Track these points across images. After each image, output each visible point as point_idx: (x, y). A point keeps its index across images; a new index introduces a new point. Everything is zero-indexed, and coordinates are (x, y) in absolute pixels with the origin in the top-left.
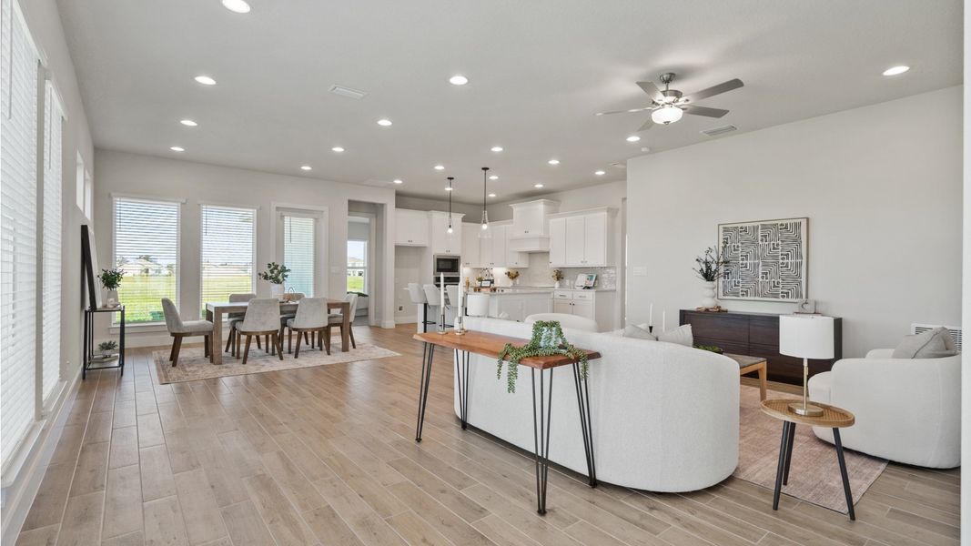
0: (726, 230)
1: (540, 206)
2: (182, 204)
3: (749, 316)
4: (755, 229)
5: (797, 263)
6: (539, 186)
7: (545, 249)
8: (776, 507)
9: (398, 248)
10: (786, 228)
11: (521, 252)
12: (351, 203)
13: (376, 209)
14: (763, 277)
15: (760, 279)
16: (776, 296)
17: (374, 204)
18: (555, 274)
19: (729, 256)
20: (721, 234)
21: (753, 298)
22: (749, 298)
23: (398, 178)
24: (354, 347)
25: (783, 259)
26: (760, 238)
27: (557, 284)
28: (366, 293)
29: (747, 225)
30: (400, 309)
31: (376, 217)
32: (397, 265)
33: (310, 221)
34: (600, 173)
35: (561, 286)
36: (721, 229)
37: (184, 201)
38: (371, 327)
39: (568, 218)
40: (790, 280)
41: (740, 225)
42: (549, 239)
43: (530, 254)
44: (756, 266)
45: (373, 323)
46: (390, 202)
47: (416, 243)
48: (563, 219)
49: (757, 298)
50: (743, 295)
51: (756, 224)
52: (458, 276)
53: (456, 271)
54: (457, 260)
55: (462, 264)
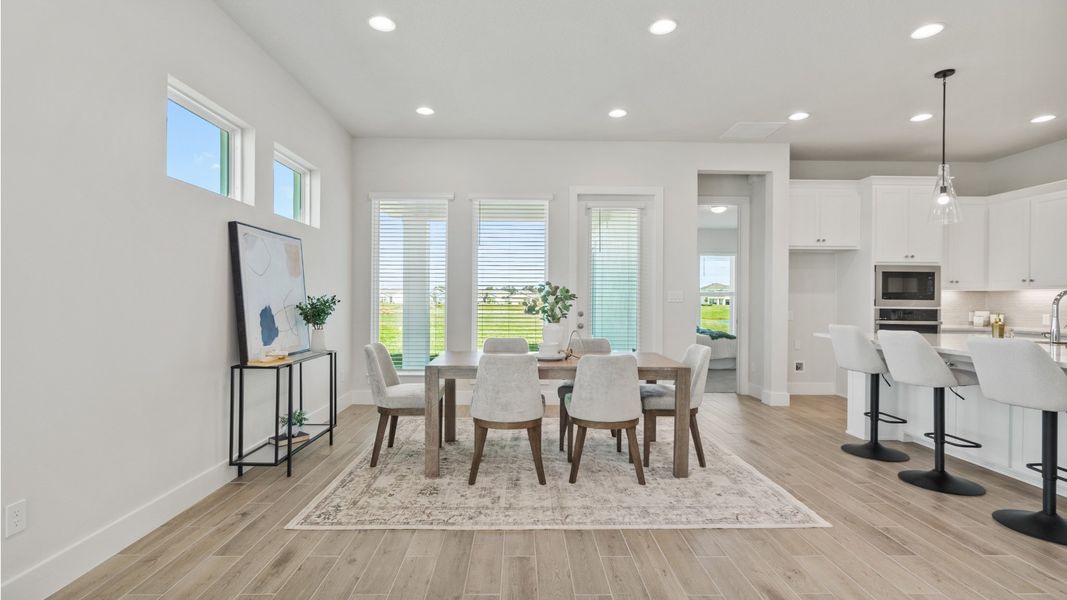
2: (450, 201)
9: (795, 254)
12: (703, 177)
13: (749, 183)
17: (746, 176)
23: (797, 109)
24: (702, 464)
28: (733, 334)
30: (799, 367)
31: (751, 202)
32: (794, 286)
33: (634, 215)
37: (452, 197)
38: (742, 398)
45: (745, 390)
46: (778, 166)
47: (833, 242)
52: (936, 310)
53: (931, 297)
54: (932, 275)
55: (943, 283)
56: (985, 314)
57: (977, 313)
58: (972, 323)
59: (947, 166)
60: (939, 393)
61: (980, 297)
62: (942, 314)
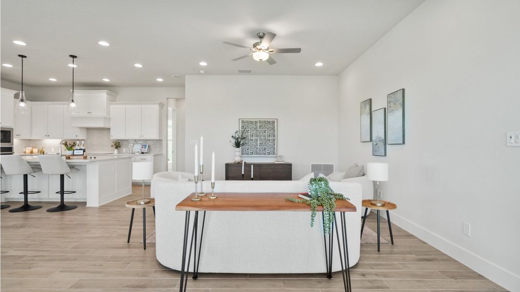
0: (243, 122)
1: (103, 96)
3: (260, 164)
4: (256, 122)
5: (273, 139)
6: (106, 80)
7: (107, 126)
8: (379, 251)
10: (269, 123)
11: (80, 128)
14: (259, 146)
15: (258, 147)
16: (265, 154)
18: (113, 144)
19: (244, 135)
20: (241, 123)
21: (255, 156)
22: (253, 156)
25: (268, 137)
26: (258, 127)
27: (116, 151)
29: (253, 120)
34: (160, 80)
35: (119, 152)
36: (241, 122)
39: (128, 106)
40: (270, 146)
41: (249, 120)
42: (110, 119)
43: (88, 129)
44: (257, 140)
48: (124, 106)
49: (257, 156)
50: (251, 154)
51: (256, 120)
52: (11, 147)
53: (10, 142)
54: (10, 132)
55: (14, 136)
56: (31, 148)
57: (27, 148)
58: (25, 152)
59: (24, 92)
60: (26, 176)
61: (28, 142)
62: (14, 149)
